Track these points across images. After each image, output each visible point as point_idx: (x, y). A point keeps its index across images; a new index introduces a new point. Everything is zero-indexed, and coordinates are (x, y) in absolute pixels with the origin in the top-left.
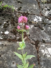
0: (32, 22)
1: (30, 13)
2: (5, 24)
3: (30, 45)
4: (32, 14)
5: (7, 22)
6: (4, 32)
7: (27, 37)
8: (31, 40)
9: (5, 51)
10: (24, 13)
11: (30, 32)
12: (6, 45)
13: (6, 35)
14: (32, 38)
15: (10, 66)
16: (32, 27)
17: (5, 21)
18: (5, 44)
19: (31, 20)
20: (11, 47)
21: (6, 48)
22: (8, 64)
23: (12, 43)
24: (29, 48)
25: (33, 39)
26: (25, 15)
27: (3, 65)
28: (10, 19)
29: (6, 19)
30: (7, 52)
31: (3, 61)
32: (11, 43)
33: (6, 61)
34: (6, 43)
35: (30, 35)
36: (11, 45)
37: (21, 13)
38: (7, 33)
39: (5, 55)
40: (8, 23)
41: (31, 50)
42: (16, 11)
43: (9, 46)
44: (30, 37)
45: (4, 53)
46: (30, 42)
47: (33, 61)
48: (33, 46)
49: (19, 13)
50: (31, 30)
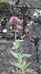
0: (31, 18)
1: (30, 6)
2: (3, 21)
3: (29, 43)
4: (32, 8)
5: (5, 19)
6: (2, 31)
7: (26, 35)
8: (30, 37)
9: (4, 49)
10: (22, 7)
11: (29, 29)
12: (5, 43)
13: (4, 33)
14: (31, 35)
15: (9, 63)
16: (32, 23)
17: (3, 18)
18: (3, 43)
19: (31, 15)
20: (10, 45)
21: (5, 46)
22: (7, 62)
23: (11, 42)
24: (28, 46)
25: (32, 37)
26: (24, 9)
27: (3, 62)
28: (7, 15)
29: (3, 16)
30: (6, 50)
31: (2, 59)
32: (9, 41)
33: (5, 59)
34: (4, 41)
35: (29, 32)
36: (9, 44)
37: (20, 8)
38: (5, 31)
39: (4, 53)
40: (5, 21)
41: (30, 49)
42: (13, 6)
43: (7, 45)
44: (29, 34)
45: (3, 51)
46: (29, 40)
47: (31, 59)
48: (31, 44)
49: (17, 7)
50: (31, 27)
